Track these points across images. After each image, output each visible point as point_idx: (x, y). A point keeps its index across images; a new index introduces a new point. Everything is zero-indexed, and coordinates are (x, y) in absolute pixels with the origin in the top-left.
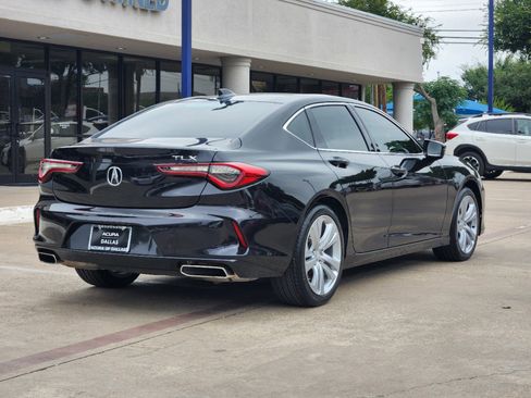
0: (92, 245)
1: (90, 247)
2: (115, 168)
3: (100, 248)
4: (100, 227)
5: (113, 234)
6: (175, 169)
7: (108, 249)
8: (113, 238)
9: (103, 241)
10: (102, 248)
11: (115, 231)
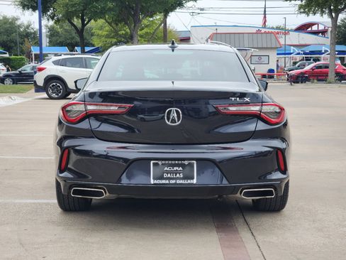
0: (154, 179)
1: (152, 182)
2: (174, 109)
3: (164, 182)
4: (160, 163)
5: (175, 168)
6: (233, 109)
7: (173, 182)
8: (176, 172)
9: (165, 175)
10: (167, 182)
11: (178, 165)
